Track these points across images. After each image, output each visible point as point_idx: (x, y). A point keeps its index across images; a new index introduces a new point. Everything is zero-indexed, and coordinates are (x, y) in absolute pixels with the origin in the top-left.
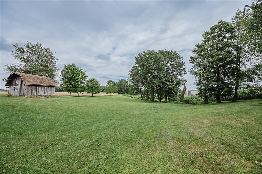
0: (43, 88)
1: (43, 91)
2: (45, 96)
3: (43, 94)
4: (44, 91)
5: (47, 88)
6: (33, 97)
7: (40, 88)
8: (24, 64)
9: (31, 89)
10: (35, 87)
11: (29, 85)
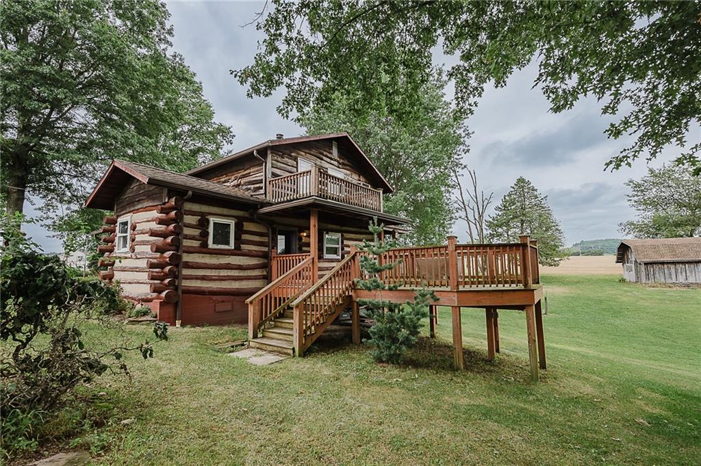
0: (679, 267)
1: (681, 272)
2: (688, 286)
3: (681, 279)
4: (684, 274)
5: (692, 266)
6: (656, 287)
7: (672, 267)
8: (650, 214)
9: (652, 270)
10: (660, 266)
11: (646, 264)
